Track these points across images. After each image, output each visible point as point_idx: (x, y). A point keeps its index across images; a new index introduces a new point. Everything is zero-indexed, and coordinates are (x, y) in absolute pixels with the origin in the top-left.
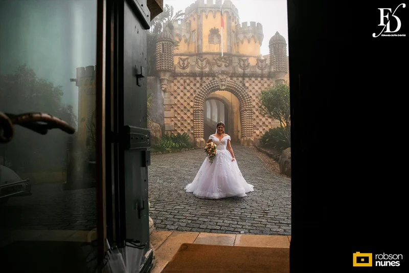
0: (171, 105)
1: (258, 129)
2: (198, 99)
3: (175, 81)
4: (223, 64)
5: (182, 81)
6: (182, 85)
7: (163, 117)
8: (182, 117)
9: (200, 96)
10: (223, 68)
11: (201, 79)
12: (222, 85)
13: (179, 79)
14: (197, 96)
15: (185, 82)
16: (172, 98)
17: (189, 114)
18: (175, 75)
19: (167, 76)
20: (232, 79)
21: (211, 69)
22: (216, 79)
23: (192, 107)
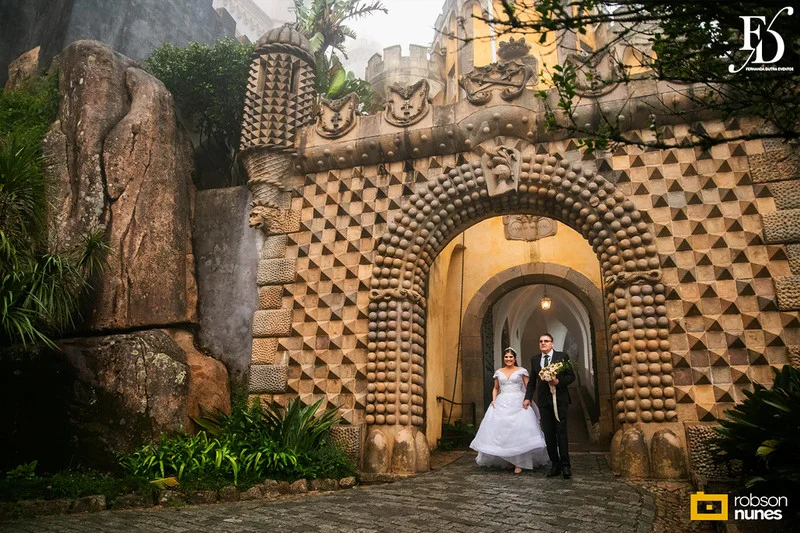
0: (282, 284)
1: (704, 381)
2: (390, 249)
3: (309, 192)
4: (497, 91)
5: (332, 189)
6: (330, 201)
7: (247, 335)
8: (321, 333)
9: (401, 235)
10: (498, 107)
11: (409, 169)
12: (497, 178)
13: (321, 180)
14: (387, 235)
15: (343, 188)
16: (291, 254)
17: (349, 318)
18: (306, 168)
19: (270, 171)
20: (542, 151)
21: (444, 122)
22: (472, 159)
23: (362, 287)
